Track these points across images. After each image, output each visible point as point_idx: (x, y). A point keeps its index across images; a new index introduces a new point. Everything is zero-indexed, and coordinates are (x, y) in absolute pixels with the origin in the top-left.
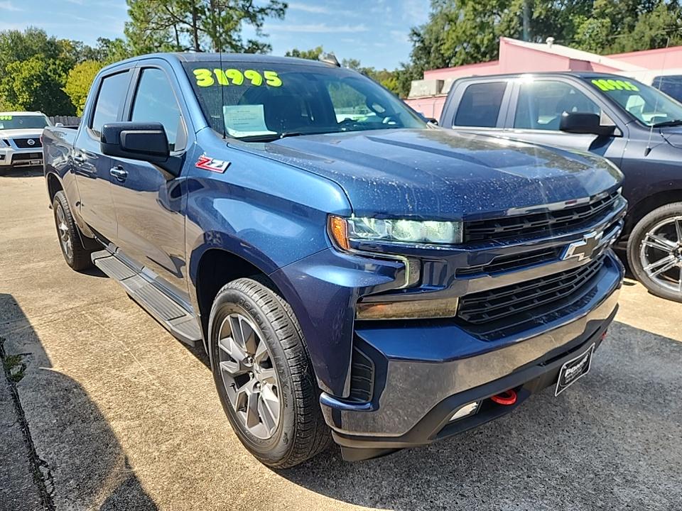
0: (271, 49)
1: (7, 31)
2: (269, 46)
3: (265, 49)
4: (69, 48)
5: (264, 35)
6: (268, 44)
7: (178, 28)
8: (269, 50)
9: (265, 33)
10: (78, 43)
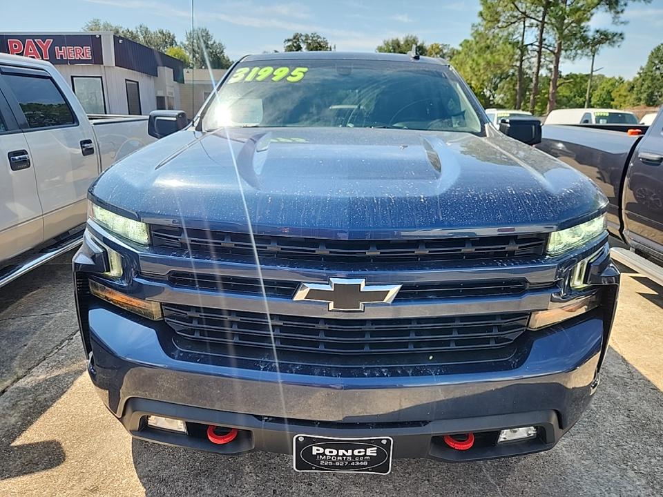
0: (622, 38)
1: (391, 40)
2: (621, 34)
3: (615, 38)
4: (438, 50)
5: (622, 23)
6: (620, 32)
7: (527, 24)
8: (620, 39)
9: (623, 20)
10: (446, 45)
